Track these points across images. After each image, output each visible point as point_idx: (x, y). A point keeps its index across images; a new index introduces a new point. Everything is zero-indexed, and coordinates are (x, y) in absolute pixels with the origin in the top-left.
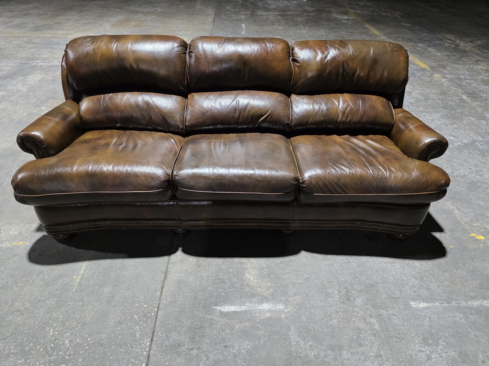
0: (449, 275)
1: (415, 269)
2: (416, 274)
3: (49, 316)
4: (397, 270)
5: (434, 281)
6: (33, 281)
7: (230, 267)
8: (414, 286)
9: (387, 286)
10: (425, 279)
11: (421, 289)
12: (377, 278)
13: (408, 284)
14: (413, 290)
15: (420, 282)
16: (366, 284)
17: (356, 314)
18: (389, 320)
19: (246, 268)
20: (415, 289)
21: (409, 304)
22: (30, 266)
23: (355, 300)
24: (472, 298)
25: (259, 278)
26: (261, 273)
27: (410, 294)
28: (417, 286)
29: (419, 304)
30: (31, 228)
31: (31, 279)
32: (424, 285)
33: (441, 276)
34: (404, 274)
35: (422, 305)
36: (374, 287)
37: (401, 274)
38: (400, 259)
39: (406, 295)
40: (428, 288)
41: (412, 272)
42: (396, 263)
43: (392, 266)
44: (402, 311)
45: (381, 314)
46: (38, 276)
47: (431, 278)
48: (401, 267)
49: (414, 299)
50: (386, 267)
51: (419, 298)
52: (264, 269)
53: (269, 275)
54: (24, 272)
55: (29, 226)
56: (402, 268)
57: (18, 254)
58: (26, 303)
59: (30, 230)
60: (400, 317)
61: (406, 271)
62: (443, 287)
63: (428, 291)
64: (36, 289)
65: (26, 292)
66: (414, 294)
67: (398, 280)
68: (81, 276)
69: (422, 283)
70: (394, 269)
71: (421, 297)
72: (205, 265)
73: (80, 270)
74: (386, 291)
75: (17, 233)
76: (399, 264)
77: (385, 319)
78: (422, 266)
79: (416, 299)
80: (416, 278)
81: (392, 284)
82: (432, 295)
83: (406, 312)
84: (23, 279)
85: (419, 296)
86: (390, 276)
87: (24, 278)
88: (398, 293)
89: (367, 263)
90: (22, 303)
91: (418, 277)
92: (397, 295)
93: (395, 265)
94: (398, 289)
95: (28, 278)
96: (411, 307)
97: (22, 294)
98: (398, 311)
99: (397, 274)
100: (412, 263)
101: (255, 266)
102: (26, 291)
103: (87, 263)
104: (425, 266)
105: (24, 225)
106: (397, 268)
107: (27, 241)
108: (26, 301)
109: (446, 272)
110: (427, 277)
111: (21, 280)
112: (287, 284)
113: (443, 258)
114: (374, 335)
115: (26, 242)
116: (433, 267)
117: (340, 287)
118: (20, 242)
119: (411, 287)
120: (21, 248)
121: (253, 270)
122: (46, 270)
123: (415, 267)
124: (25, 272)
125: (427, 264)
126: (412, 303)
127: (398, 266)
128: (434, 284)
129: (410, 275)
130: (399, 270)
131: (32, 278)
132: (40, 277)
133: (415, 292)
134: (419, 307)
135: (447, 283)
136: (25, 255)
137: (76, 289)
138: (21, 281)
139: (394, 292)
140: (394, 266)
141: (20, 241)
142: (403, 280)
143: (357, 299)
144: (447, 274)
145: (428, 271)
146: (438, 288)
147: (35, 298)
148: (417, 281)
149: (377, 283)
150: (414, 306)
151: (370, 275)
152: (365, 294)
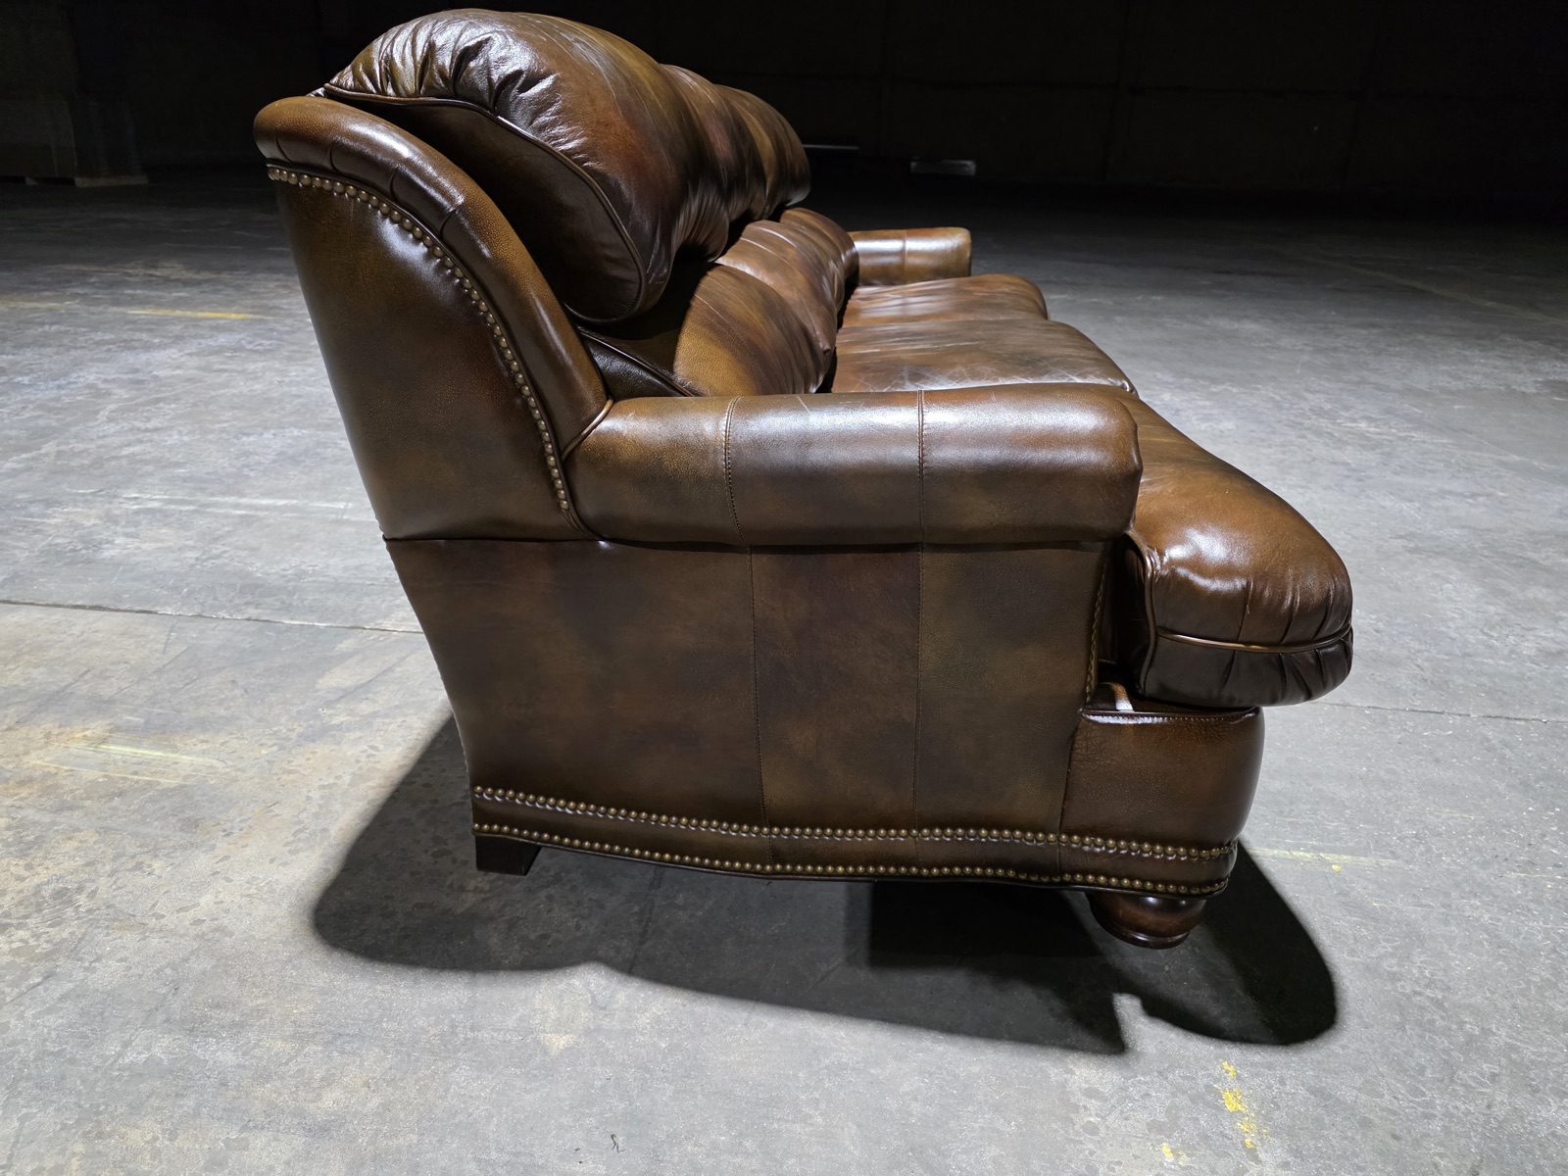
3: (1532, 906)
6: (1427, 986)
22: (1360, 1017)
30: (1106, 1090)
31: (1420, 994)
46: (1394, 977)
54: (1404, 1030)
55: (1093, 1104)
57: (1313, 1091)
58: (1537, 979)
59: (1124, 1089)
64: (1456, 965)
65: (1493, 993)
68: (1322, 855)
73: (1295, 861)
75: (1166, 1148)
84: (1439, 1023)
87: (1434, 1021)
90: (1547, 994)
95: (1422, 1008)
97: (1507, 1005)
102: (1488, 995)
103: (1255, 848)
105: (1092, 1130)
107: (1210, 1075)
108: (1529, 982)
111: (1450, 1029)
115: (1217, 1080)
118: (1231, 1104)
120: (1270, 1087)
122: (1353, 956)
124: (1401, 1027)
131: (1416, 993)
132: (1395, 969)
136: (1305, 1056)
137: (1385, 858)
138: (1454, 1027)
141: (1221, 1109)
147: (1497, 960)
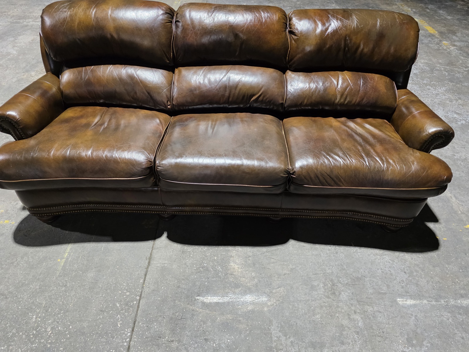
0: (440, 271)
1: (405, 262)
2: (406, 268)
3: (32, 301)
4: (386, 263)
5: (423, 276)
6: (17, 263)
7: (214, 254)
8: (403, 281)
9: (374, 279)
10: (415, 274)
11: (410, 285)
12: (364, 271)
13: (396, 279)
14: (401, 285)
15: (409, 277)
16: (353, 277)
17: (340, 310)
18: (373, 317)
19: (231, 256)
20: (403, 285)
21: (396, 301)
22: (15, 247)
23: (340, 294)
24: (462, 296)
25: (243, 268)
26: (246, 262)
27: (398, 290)
28: (406, 281)
29: (406, 301)
30: (17, 206)
31: (16, 261)
32: (413, 280)
33: (432, 271)
34: (393, 268)
35: (409, 302)
36: (361, 281)
37: (390, 267)
38: (390, 251)
39: (393, 290)
40: (417, 284)
41: (401, 266)
42: (386, 255)
43: (381, 258)
44: (388, 308)
45: (366, 310)
46: (22, 258)
47: (421, 273)
48: (390, 260)
49: (401, 296)
50: (375, 259)
51: (407, 294)
52: (250, 258)
53: (254, 264)
54: (9, 254)
55: (15, 204)
56: (392, 261)
57: (3, 234)
58: (10, 287)
59: (16, 208)
60: (385, 314)
61: (395, 264)
62: (433, 283)
63: (417, 286)
64: (21, 272)
65: (11, 275)
66: (402, 289)
67: (387, 273)
68: (65, 259)
69: (410, 278)
70: (383, 262)
71: (408, 293)
72: (189, 252)
73: (64, 253)
74: (373, 286)
75: (3, 211)
76: (388, 256)
77: (370, 316)
78: (412, 259)
79: (404, 295)
80: (405, 273)
81: (380, 278)
82: (420, 292)
83: (392, 309)
84: (8, 261)
85: (408, 292)
86: (378, 269)
87: (9, 260)
88: (385, 288)
89: (355, 254)
90: (6, 287)
91: (407, 272)
92: (384, 290)
93: (385, 258)
94: (385, 284)
95: (13, 259)
96: (397, 304)
97: (7, 276)
98: (384, 307)
99: (385, 267)
100: (403, 256)
101: (240, 254)
102: (11, 274)
103: (71, 246)
104: (416, 259)
105: (11, 203)
106: (387, 261)
107: (13, 220)
108: (10, 285)
109: (437, 266)
110: (417, 271)
111: (6, 262)
112: (272, 275)
113: (435, 251)
114: (358, 333)
115: (12, 221)
116: (424, 260)
117: (326, 279)
118: (6, 221)
119: (400, 282)
120: (7, 228)
121: (238, 259)
122: (31, 252)
123: (405, 260)
124: (10, 253)
125: (418, 257)
126: (399, 300)
127: (387, 258)
128: (424, 279)
129: (399, 269)
130: (388, 263)
131: (17, 260)
132: (24, 259)
133: (403, 287)
134: (406, 304)
135: (437, 279)
136: (11, 235)
137: (60, 273)
138: (6, 263)
139: (381, 287)
140: (383, 258)
141: (6, 219)
142: (391, 274)
143: (343, 293)
144: (438, 269)
145: (418, 265)
146: (427, 284)
147: (19, 281)
148: (406, 276)
149: (364, 277)
150: (400, 303)
151: (358, 268)
152: (350, 288)
